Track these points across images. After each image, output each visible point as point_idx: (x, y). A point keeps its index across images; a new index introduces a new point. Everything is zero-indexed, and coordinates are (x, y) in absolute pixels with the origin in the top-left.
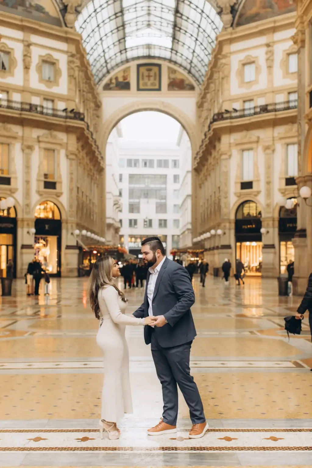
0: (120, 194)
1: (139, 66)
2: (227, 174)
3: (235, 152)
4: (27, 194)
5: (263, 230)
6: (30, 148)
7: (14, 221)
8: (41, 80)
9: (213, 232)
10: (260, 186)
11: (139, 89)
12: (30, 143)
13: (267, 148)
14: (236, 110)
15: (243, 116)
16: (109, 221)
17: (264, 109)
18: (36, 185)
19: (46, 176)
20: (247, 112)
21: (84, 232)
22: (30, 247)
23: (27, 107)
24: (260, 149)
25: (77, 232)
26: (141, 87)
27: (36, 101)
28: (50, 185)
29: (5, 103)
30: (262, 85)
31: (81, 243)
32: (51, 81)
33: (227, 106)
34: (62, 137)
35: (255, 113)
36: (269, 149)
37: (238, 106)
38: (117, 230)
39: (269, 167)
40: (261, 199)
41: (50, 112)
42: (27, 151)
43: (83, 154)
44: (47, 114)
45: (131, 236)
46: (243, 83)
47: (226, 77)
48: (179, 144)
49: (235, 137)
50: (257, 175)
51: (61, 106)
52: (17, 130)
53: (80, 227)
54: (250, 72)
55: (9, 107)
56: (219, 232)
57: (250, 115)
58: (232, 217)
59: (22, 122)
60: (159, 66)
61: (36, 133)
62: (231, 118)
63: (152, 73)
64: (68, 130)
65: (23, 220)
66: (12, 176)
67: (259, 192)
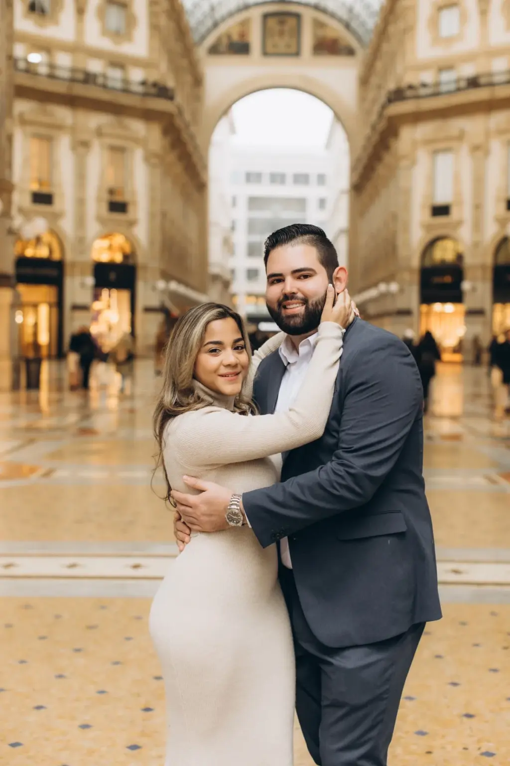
0: (233, 228)
1: (266, 16)
2: (407, 192)
3: (423, 156)
4: (80, 221)
5: (466, 286)
6: (85, 144)
7: (59, 266)
8: (105, 32)
9: (383, 287)
10: (463, 213)
11: (265, 53)
12: (84, 137)
13: (476, 148)
14: (424, 85)
15: (436, 94)
16: (214, 270)
17: (473, 83)
18: (95, 207)
19: (111, 192)
20: (444, 88)
21: (174, 286)
22: (85, 308)
23: (80, 76)
24: (464, 150)
25: (161, 284)
26: (270, 49)
27: (95, 66)
28: (118, 207)
29: (43, 70)
30: (471, 42)
31: (169, 304)
32: (122, 34)
33: (410, 78)
34: (138, 127)
35: (459, 90)
36: (480, 150)
37: (428, 77)
38: (226, 284)
39: (479, 181)
40: (465, 234)
41: (118, 85)
42: (81, 150)
43: (172, 157)
44: (114, 89)
45: (250, 295)
46: (437, 39)
47: (409, 30)
48: (328, 145)
49: (423, 130)
50: (458, 194)
51: (136, 75)
52: (63, 114)
53: (167, 276)
54: (449, 22)
55: (51, 76)
56: (394, 287)
57: (449, 93)
58: (415, 262)
59: (72, 101)
60: (298, 16)
61: (95, 120)
62: (418, 97)
63: (286, 28)
64: (148, 115)
65: (73, 264)
66: (55, 191)
67: (459, 223)
